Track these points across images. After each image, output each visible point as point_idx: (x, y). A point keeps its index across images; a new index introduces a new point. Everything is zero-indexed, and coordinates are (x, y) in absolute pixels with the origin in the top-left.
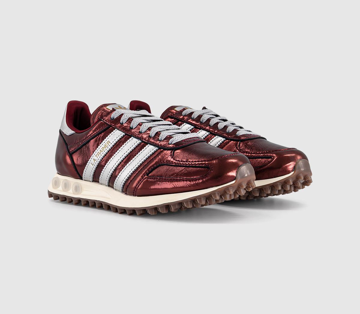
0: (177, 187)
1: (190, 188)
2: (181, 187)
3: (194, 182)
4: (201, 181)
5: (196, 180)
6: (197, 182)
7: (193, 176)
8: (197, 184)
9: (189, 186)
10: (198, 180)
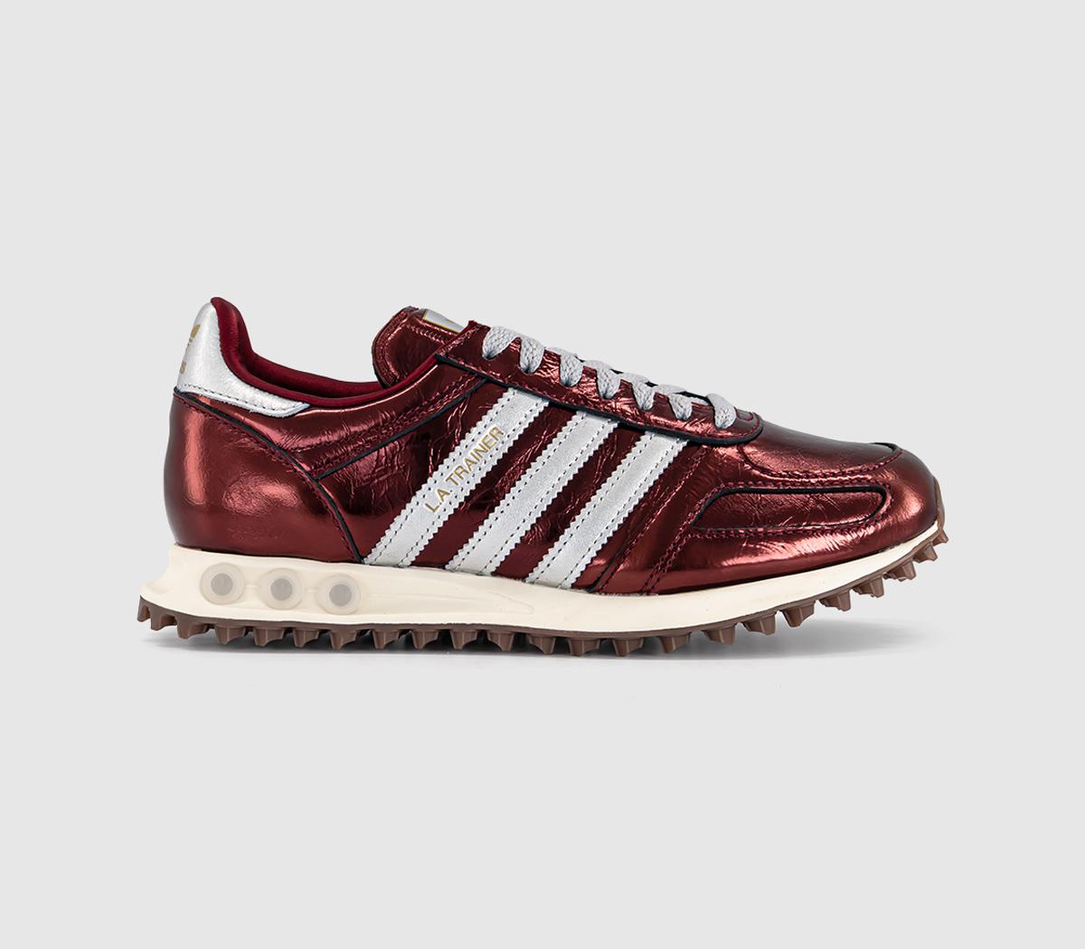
0: (807, 555)
1: (844, 553)
2: (819, 553)
3: (855, 535)
4: (871, 530)
5: (857, 527)
6: (861, 535)
7: (846, 518)
8: (864, 540)
9: (842, 548)
10: (865, 529)
